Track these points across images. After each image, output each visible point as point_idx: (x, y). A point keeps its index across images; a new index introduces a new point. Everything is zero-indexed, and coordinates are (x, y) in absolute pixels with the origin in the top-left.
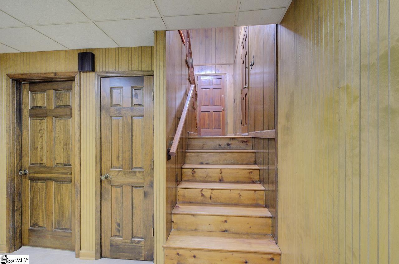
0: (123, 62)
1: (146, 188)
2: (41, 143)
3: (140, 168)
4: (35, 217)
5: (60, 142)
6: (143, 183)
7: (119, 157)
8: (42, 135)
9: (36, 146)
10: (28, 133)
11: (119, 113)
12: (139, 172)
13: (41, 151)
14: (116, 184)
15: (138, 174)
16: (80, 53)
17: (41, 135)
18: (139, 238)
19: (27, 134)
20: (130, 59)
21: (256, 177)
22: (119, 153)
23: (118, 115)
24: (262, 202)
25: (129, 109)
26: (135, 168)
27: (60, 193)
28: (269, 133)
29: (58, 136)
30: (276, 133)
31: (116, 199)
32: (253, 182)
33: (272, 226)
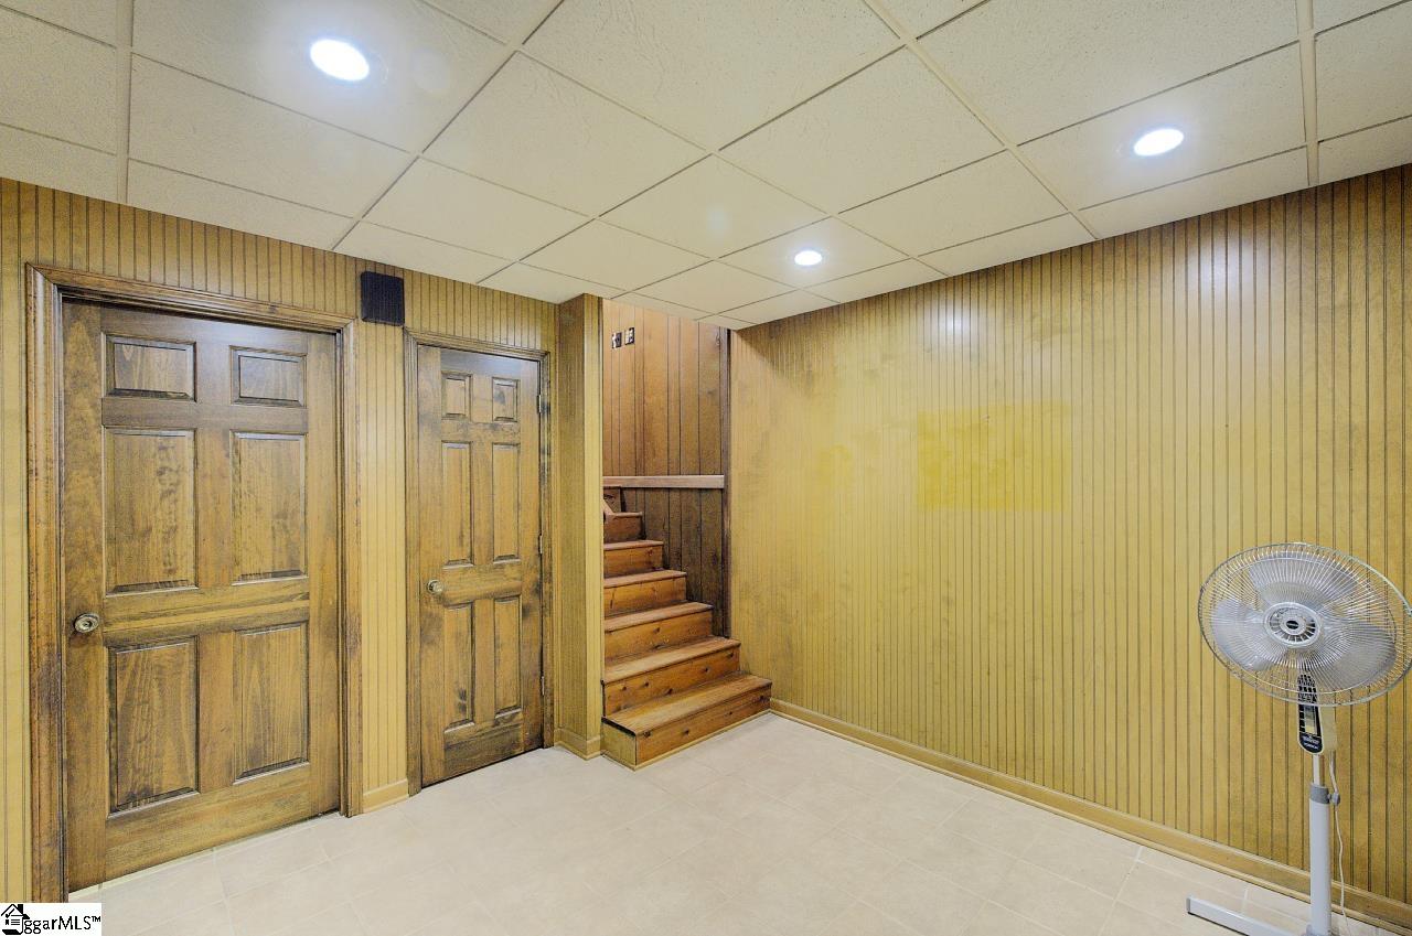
0: (475, 317)
1: (526, 598)
2: (170, 513)
3: (512, 557)
4: (136, 771)
5: (258, 510)
6: (520, 588)
7: (462, 536)
8: (172, 487)
9: (141, 525)
10: (97, 483)
11: (464, 436)
12: (512, 565)
13: (165, 540)
14: (459, 601)
15: (508, 571)
16: (366, 272)
17: (168, 487)
18: (509, 709)
19: (92, 485)
20: (489, 314)
21: (657, 559)
22: (462, 528)
23: (461, 439)
24: (682, 596)
25: (487, 427)
26: (500, 558)
27: (261, 662)
28: (715, 481)
29: (250, 491)
30: (727, 480)
31: (457, 638)
32: (654, 569)
33: (713, 621)
